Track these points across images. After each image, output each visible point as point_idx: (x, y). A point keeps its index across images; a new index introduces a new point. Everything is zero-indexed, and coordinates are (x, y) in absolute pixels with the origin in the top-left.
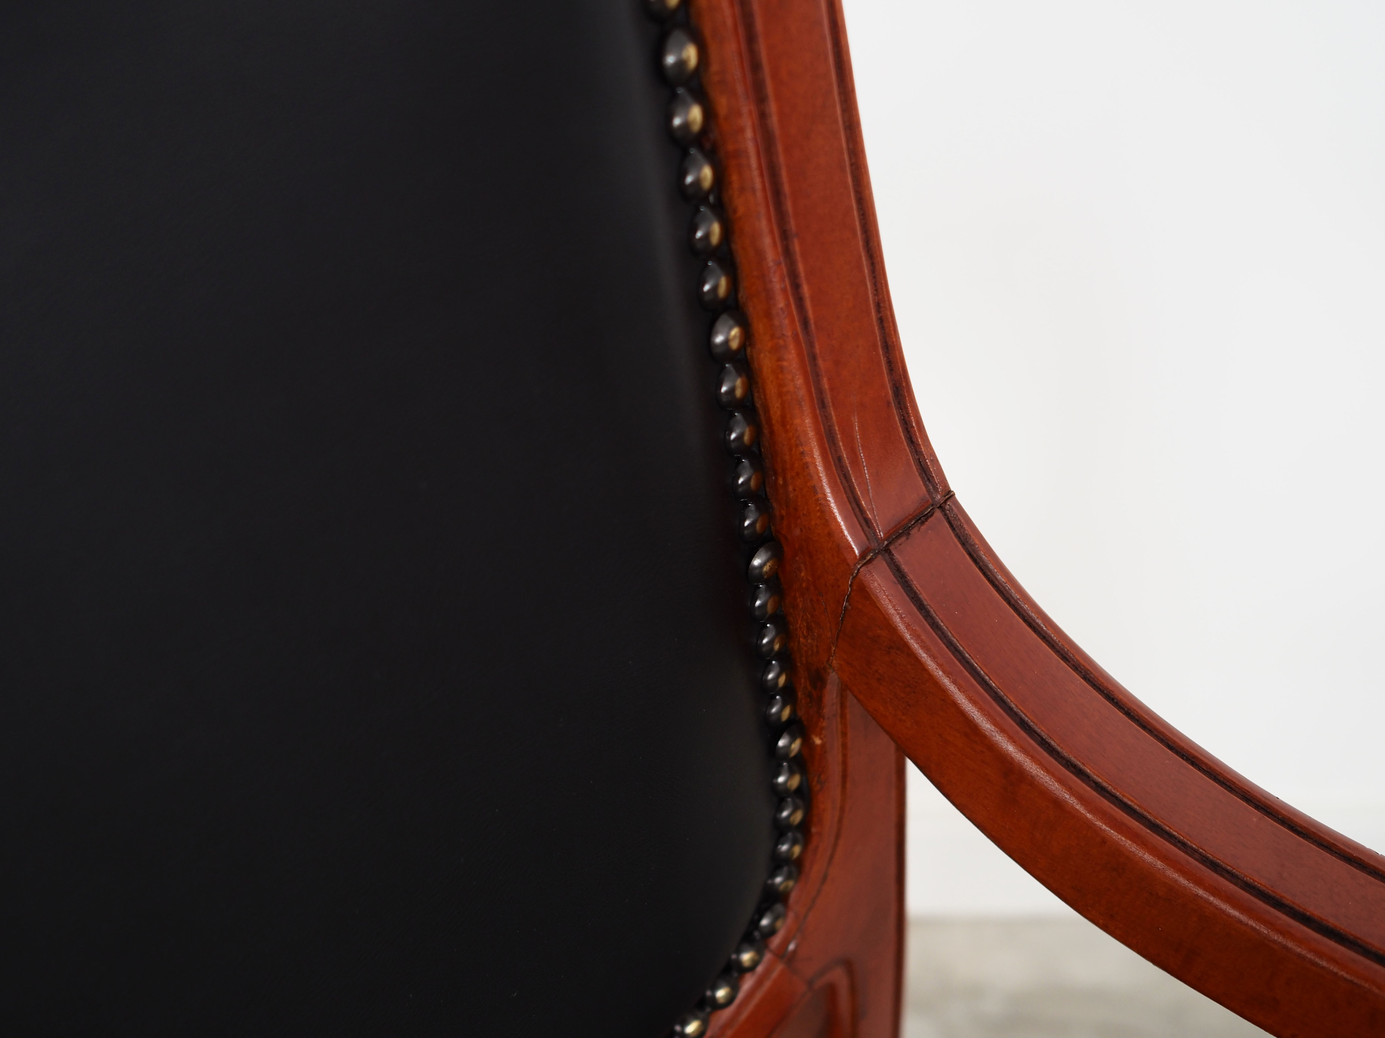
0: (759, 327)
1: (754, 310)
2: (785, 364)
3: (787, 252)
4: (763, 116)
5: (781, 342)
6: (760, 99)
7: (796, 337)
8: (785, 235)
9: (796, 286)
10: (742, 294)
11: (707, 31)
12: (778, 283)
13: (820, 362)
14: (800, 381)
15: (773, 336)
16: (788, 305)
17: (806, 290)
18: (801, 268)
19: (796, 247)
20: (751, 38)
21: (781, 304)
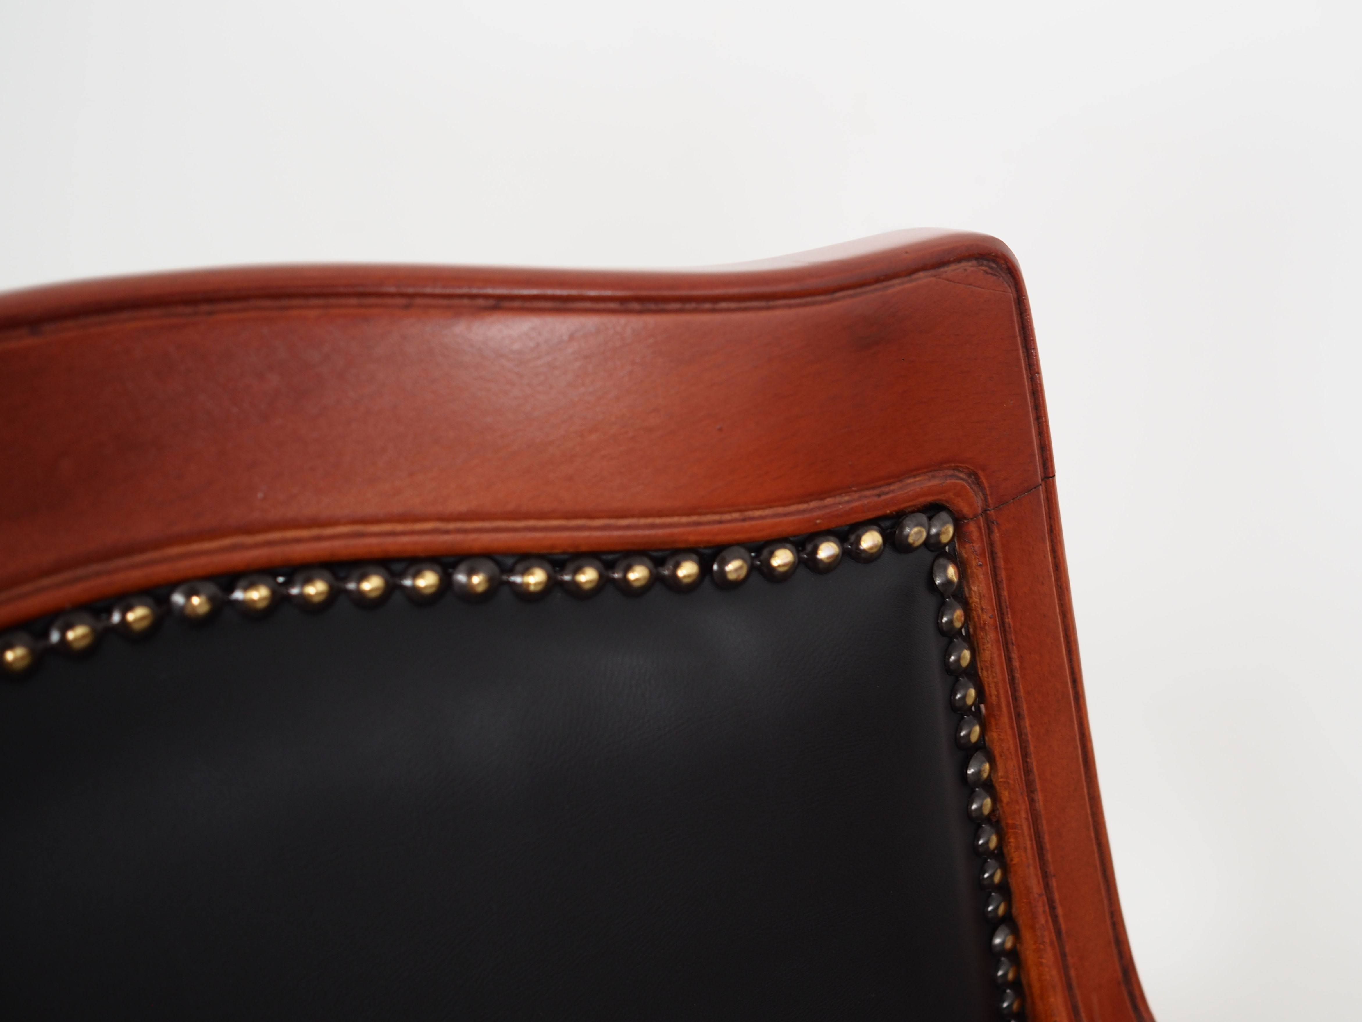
0: (1027, 935)
1: (1022, 921)
2: (1044, 961)
3: (1047, 886)
4: (1032, 801)
5: (1042, 946)
6: (1030, 789)
7: (1052, 943)
8: (1045, 876)
9: (1052, 908)
10: (1014, 911)
11: (997, 752)
12: (1041, 908)
13: (1069, 958)
14: (1054, 972)
15: (1036, 942)
16: (1047, 922)
17: (1060, 911)
18: (1056, 896)
19: (1054, 883)
20: (1025, 755)
21: (1042, 921)
